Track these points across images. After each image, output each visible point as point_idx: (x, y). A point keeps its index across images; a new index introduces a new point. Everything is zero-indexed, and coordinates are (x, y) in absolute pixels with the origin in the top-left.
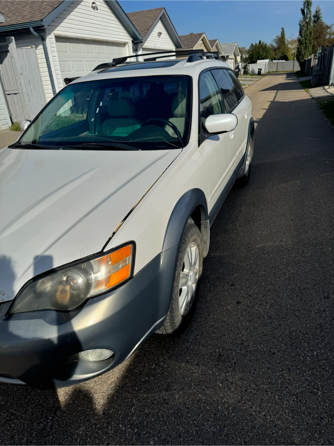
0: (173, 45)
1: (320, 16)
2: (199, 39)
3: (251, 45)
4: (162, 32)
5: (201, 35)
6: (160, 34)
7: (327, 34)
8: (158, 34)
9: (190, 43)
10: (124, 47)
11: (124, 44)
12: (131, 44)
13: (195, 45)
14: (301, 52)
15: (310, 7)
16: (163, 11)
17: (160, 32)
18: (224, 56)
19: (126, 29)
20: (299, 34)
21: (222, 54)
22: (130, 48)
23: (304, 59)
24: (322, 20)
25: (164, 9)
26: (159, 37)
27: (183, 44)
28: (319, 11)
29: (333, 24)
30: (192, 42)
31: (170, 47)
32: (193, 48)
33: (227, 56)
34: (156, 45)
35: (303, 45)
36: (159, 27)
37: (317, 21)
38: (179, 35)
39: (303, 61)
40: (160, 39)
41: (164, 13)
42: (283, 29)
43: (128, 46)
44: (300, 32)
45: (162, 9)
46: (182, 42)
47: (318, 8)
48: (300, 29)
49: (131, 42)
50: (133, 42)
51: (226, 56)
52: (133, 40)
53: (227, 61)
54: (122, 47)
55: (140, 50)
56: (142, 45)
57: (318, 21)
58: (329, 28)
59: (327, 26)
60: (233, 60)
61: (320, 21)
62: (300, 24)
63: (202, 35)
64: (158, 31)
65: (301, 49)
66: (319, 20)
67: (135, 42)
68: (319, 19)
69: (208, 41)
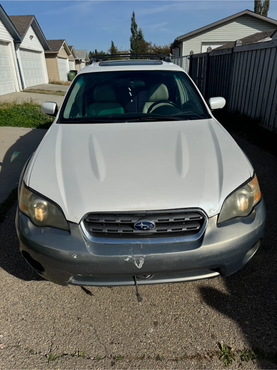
0: (42, 47)
1: (142, 35)
2: (61, 44)
3: (89, 52)
4: (33, 36)
5: (62, 42)
6: (32, 37)
7: (149, 49)
8: (30, 37)
9: (55, 47)
10: (7, 45)
11: (7, 43)
12: (13, 44)
13: (60, 49)
15: (136, 28)
16: (33, 18)
17: (32, 35)
18: (78, 60)
19: (8, 30)
20: (131, 47)
21: (77, 58)
22: (12, 47)
24: (144, 38)
25: (34, 17)
26: (31, 40)
27: (50, 47)
28: (141, 32)
29: (151, 42)
30: (56, 46)
31: (40, 48)
32: (58, 51)
33: (81, 60)
34: (30, 46)
36: (30, 31)
37: (140, 39)
38: (47, 40)
40: (32, 41)
41: (34, 20)
42: (112, 42)
43: (11, 45)
44: (131, 46)
45: (33, 17)
46: (50, 45)
48: (131, 44)
49: (13, 41)
50: (14, 41)
51: (79, 60)
52: (14, 40)
53: (81, 63)
54: (5, 45)
55: (18, 49)
56: (19, 45)
57: (141, 39)
58: (149, 44)
59: (147, 43)
60: (84, 63)
61: (142, 39)
62: (131, 40)
63: (64, 41)
64: (30, 35)
67: (15, 42)
68: (142, 37)
69: (68, 46)
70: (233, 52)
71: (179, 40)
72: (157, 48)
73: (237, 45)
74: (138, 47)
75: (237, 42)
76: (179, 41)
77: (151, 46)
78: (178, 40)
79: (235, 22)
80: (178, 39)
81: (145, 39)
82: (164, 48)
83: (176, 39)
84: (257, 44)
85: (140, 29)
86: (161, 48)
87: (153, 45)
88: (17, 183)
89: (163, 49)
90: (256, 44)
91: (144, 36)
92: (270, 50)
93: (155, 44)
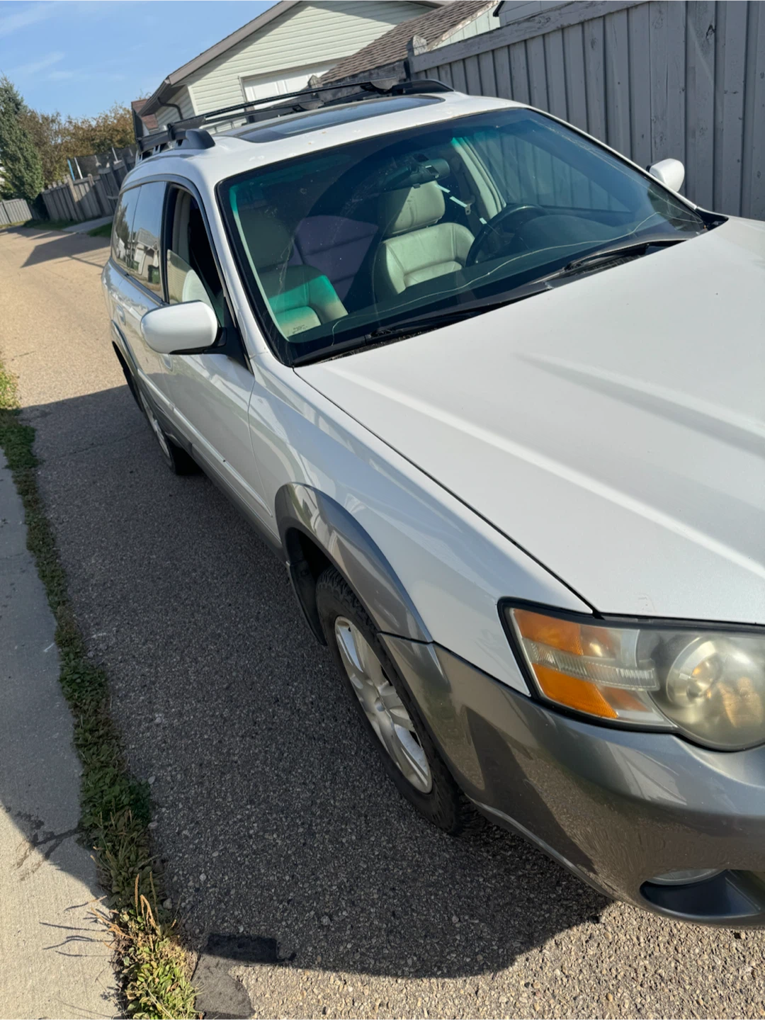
1: (19, 98)
7: (55, 134)
14: (23, 177)
23: (36, 192)
28: (11, 88)
29: (58, 113)
35: (19, 162)
37: (16, 110)
39: (36, 196)
47: (5, 82)
57: (18, 109)
59: (46, 119)
61: (23, 110)
65: (20, 171)
66: (19, 107)
68: (20, 104)
70: (411, 72)
71: (174, 84)
72: (76, 127)
73: (416, 52)
74: (24, 135)
75: (414, 43)
76: (175, 86)
77: (59, 124)
78: (172, 83)
79: (310, 8)
80: (171, 79)
81: (30, 107)
82: (98, 121)
83: (167, 82)
84: (492, 35)
85: (6, 80)
86: (90, 126)
87: (63, 120)
88: (46, 651)
89: (98, 126)
90: (488, 36)
91: (24, 98)
92: (561, 38)
93: (69, 117)
